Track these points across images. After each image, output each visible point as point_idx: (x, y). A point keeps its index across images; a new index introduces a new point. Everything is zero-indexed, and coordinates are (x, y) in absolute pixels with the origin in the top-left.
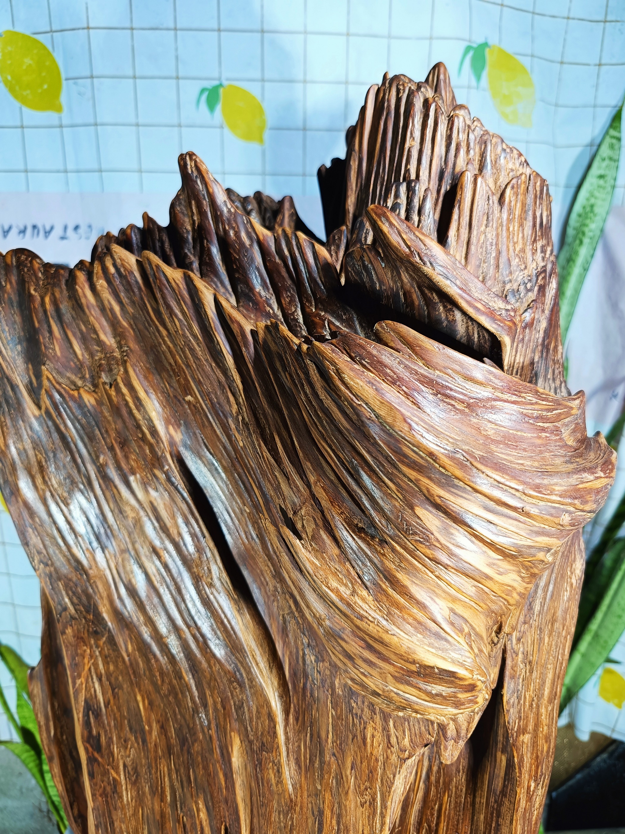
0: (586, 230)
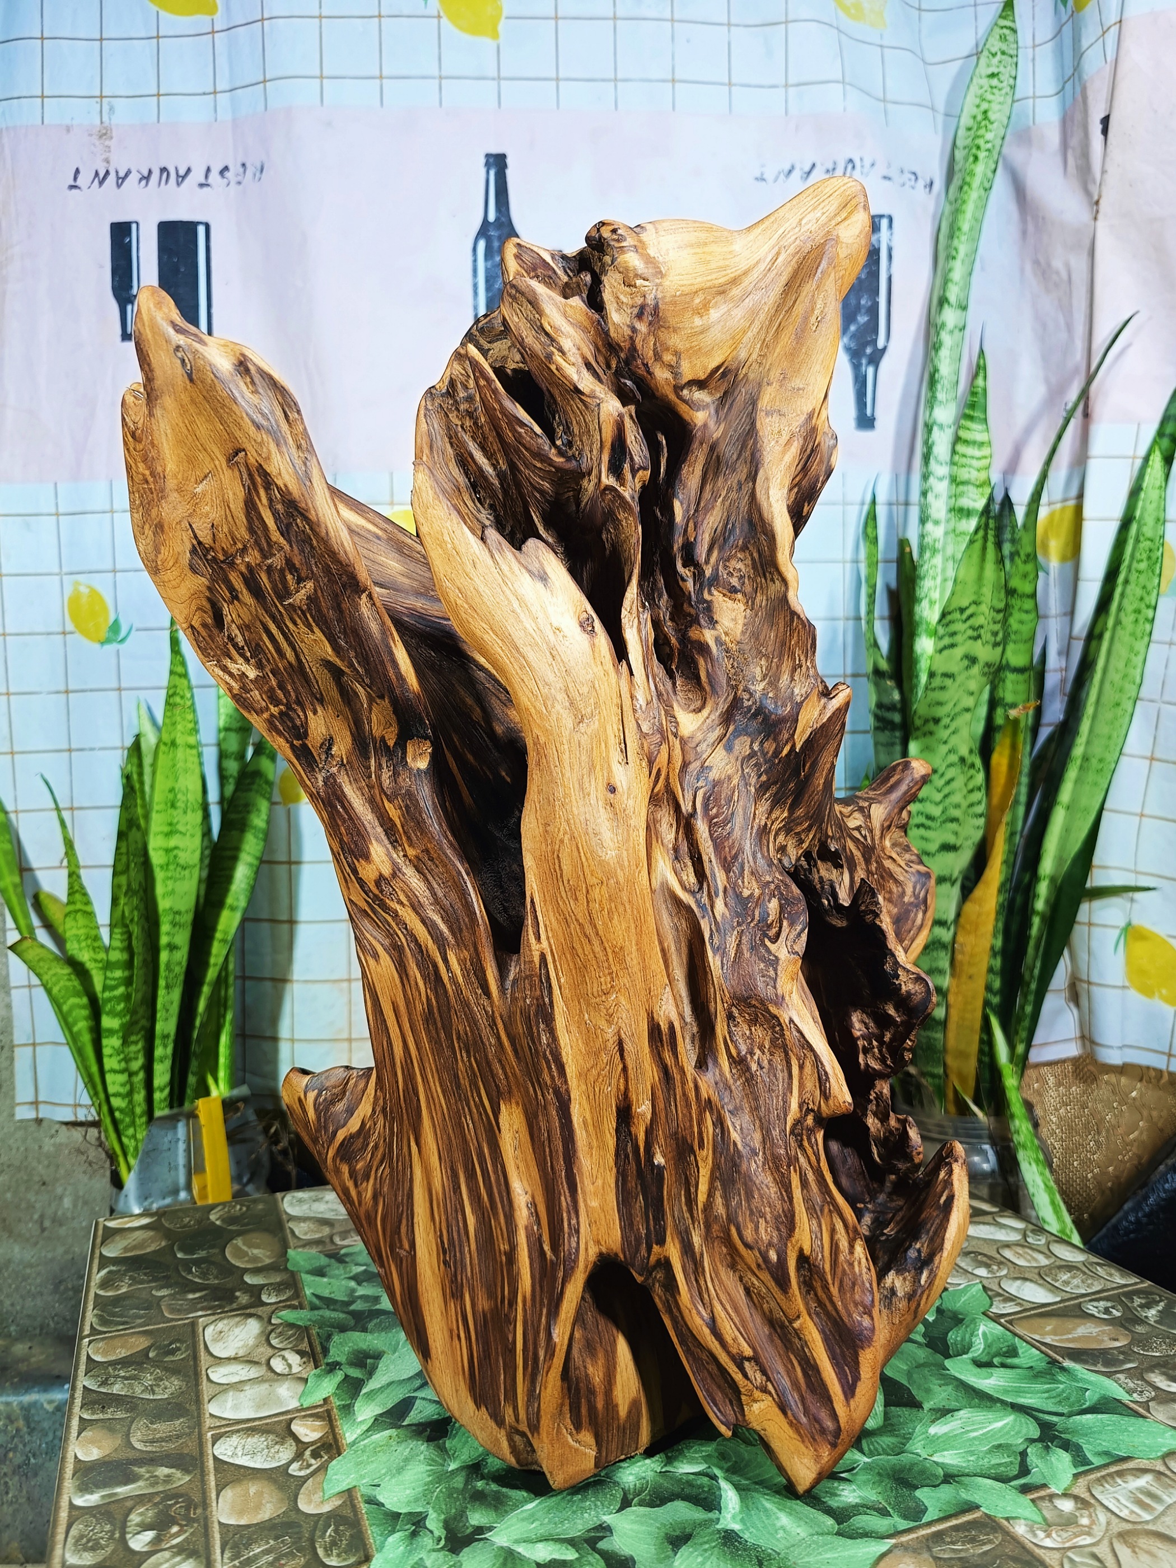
0: (981, 142)
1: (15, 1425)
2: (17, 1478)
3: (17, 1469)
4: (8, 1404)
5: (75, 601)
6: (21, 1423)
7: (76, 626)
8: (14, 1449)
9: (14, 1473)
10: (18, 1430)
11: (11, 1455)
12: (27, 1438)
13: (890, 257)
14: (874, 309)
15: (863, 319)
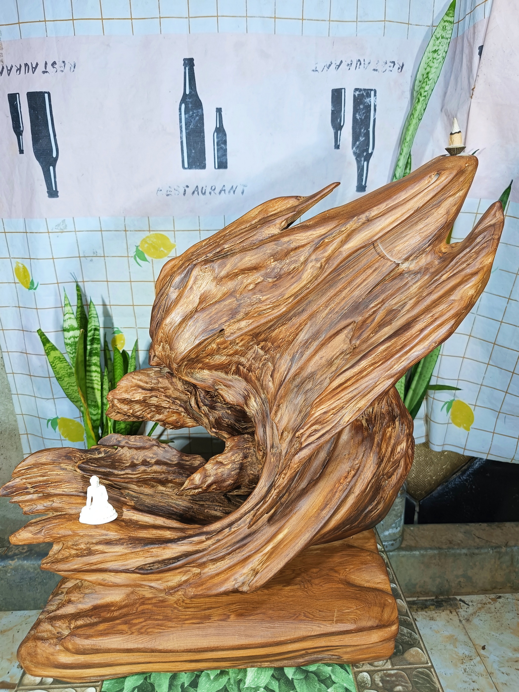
1: (37, 571)
2: (40, 586)
3: (40, 583)
4: (33, 564)
5: (17, 269)
6: (39, 570)
7: (19, 281)
8: (38, 578)
9: (39, 584)
10: (38, 572)
11: (37, 579)
12: (42, 574)
13: (375, 110)
14: (367, 135)
15: (362, 139)
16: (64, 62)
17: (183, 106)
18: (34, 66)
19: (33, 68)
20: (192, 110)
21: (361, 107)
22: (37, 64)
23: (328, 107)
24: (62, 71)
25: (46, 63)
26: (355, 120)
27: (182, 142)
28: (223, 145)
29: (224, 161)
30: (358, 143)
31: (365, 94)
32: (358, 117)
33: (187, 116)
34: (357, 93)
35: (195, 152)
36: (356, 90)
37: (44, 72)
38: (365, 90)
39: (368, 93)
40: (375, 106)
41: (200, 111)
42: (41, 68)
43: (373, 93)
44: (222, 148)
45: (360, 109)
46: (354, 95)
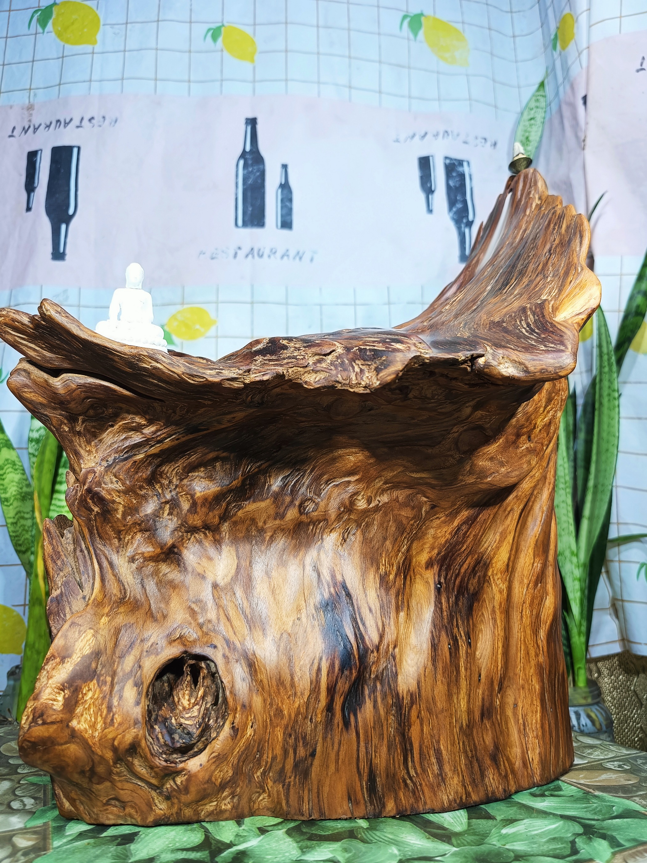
13: (471, 179)
14: (465, 202)
15: (459, 206)
16: (104, 117)
17: (242, 162)
18: (67, 121)
19: (65, 123)
20: (252, 165)
21: (454, 174)
22: (71, 120)
23: (415, 173)
24: (100, 126)
25: (82, 119)
26: (448, 187)
27: (236, 199)
28: (288, 204)
29: (289, 221)
30: (454, 209)
31: (456, 164)
32: (451, 183)
33: (246, 172)
34: (448, 161)
35: (252, 210)
36: (446, 158)
37: (78, 127)
38: (456, 160)
39: (460, 163)
40: (470, 176)
41: (261, 167)
42: (76, 122)
43: (465, 164)
44: (286, 206)
45: (453, 176)
46: (445, 164)
